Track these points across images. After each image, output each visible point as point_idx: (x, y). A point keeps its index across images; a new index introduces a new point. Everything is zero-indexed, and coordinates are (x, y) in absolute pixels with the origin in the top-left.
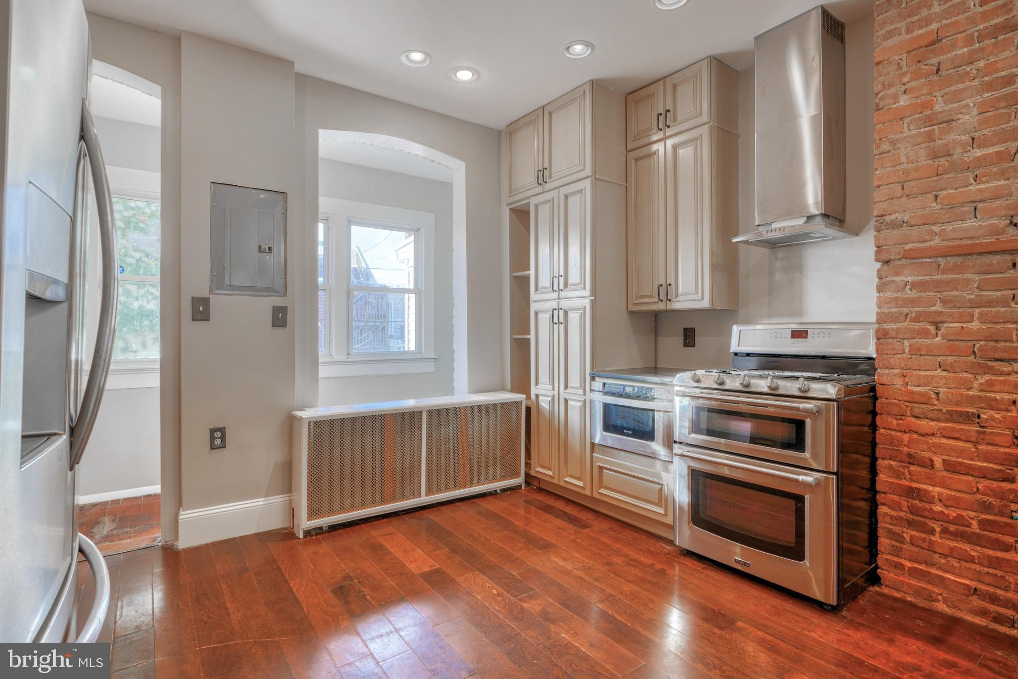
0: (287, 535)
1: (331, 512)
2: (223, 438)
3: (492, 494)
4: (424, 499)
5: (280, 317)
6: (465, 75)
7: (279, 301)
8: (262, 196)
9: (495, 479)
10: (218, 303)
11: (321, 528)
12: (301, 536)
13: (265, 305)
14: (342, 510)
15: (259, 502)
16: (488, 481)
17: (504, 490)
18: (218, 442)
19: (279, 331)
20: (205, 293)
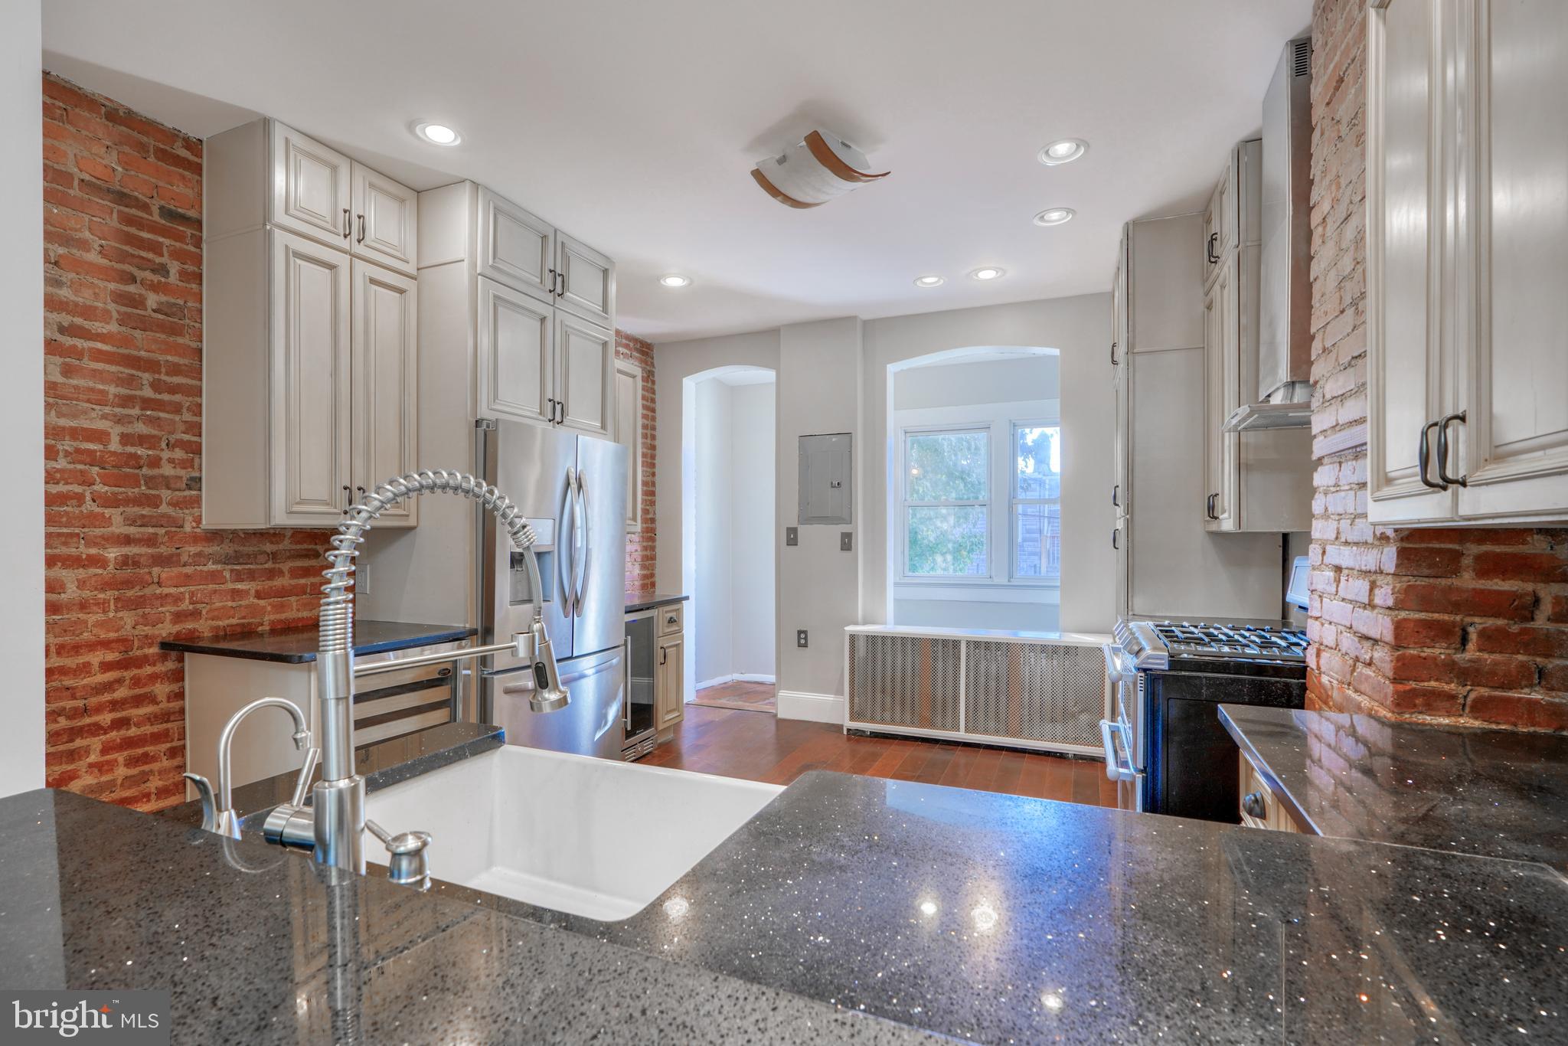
0: (838, 728)
1: (873, 720)
2: (806, 639)
3: (1061, 757)
4: (961, 735)
5: (847, 543)
6: (987, 275)
7: (845, 528)
8: (834, 440)
9: (1065, 740)
10: (803, 531)
11: (864, 732)
12: (845, 732)
13: (836, 531)
14: (883, 721)
15: (830, 698)
16: (1054, 739)
17: (1078, 757)
18: (803, 641)
19: (846, 554)
20: (794, 524)
